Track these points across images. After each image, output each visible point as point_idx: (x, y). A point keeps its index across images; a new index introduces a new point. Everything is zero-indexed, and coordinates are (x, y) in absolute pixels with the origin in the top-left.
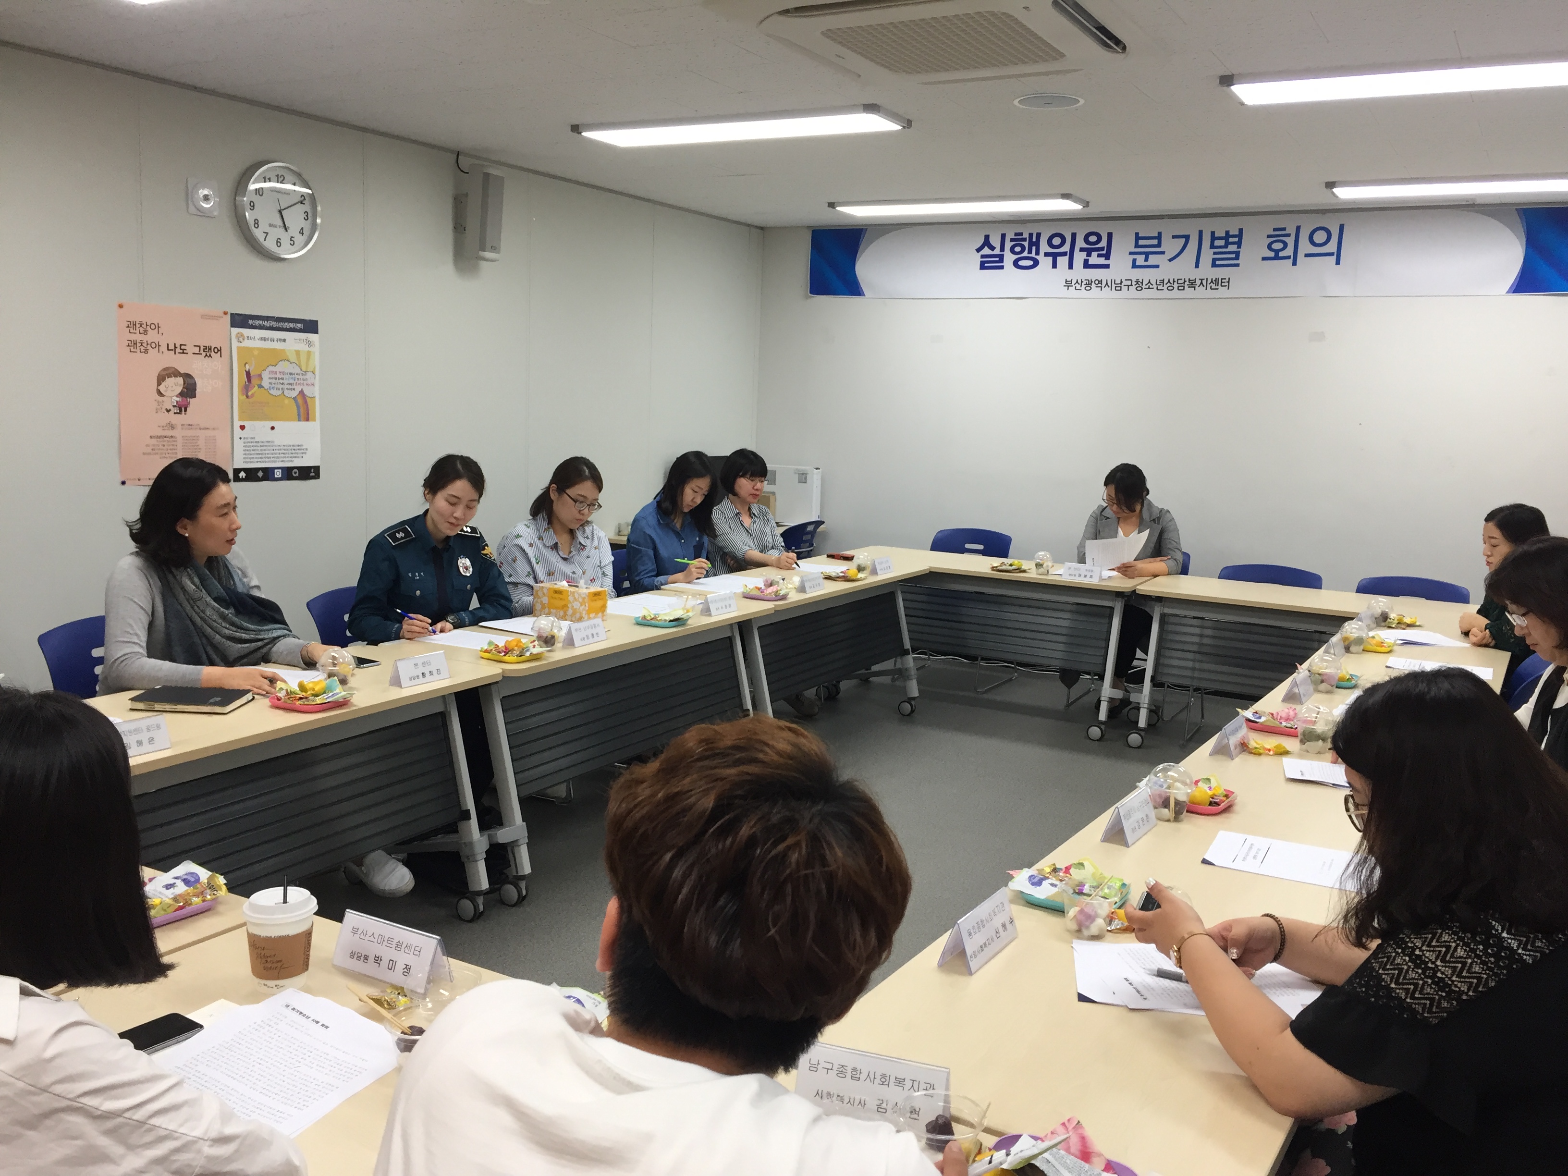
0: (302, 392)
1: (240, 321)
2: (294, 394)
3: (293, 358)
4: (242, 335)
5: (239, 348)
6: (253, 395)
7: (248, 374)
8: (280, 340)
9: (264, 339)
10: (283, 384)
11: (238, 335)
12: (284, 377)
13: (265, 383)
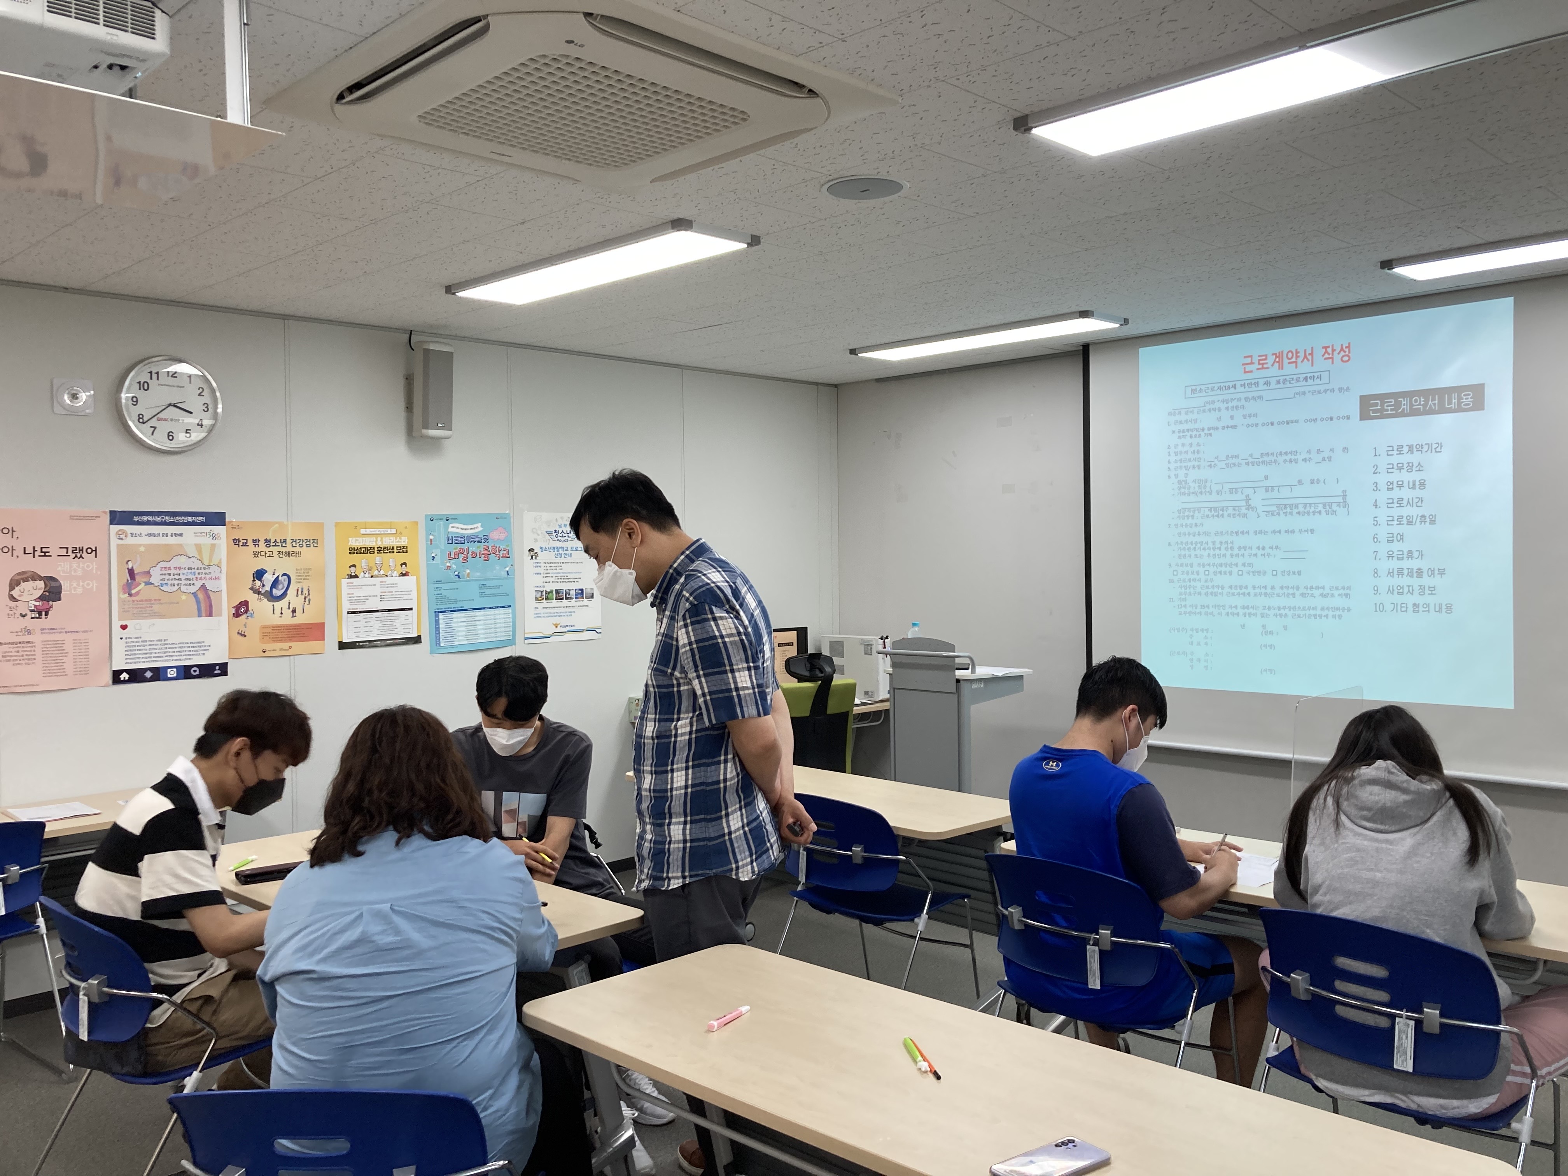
0: (203, 587)
1: (120, 518)
2: (193, 589)
3: (192, 552)
4: (124, 532)
5: (119, 546)
6: (138, 593)
7: (131, 572)
8: (175, 534)
9: (150, 535)
10: (178, 579)
11: (120, 533)
12: (181, 572)
13: (155, 579)
